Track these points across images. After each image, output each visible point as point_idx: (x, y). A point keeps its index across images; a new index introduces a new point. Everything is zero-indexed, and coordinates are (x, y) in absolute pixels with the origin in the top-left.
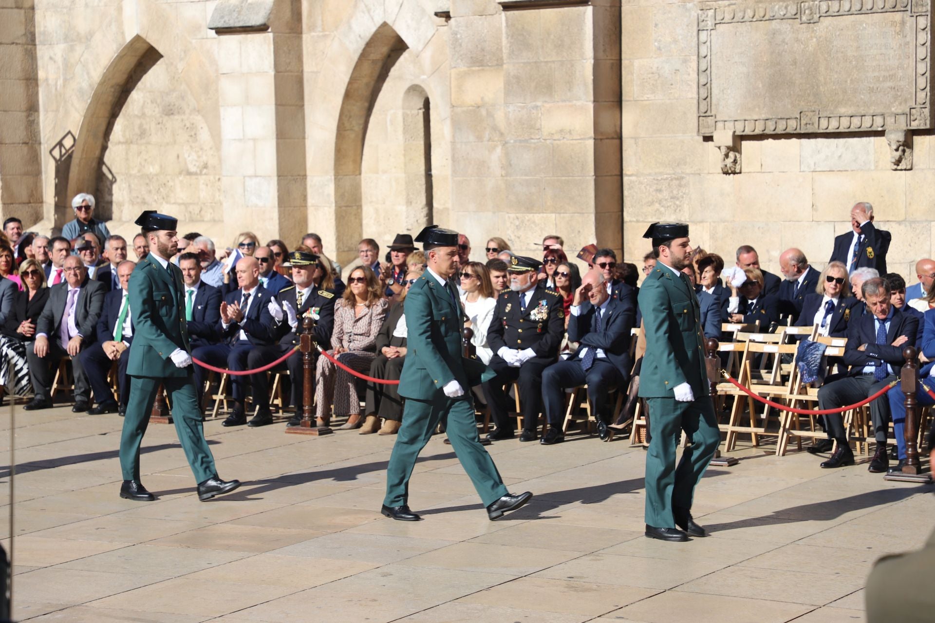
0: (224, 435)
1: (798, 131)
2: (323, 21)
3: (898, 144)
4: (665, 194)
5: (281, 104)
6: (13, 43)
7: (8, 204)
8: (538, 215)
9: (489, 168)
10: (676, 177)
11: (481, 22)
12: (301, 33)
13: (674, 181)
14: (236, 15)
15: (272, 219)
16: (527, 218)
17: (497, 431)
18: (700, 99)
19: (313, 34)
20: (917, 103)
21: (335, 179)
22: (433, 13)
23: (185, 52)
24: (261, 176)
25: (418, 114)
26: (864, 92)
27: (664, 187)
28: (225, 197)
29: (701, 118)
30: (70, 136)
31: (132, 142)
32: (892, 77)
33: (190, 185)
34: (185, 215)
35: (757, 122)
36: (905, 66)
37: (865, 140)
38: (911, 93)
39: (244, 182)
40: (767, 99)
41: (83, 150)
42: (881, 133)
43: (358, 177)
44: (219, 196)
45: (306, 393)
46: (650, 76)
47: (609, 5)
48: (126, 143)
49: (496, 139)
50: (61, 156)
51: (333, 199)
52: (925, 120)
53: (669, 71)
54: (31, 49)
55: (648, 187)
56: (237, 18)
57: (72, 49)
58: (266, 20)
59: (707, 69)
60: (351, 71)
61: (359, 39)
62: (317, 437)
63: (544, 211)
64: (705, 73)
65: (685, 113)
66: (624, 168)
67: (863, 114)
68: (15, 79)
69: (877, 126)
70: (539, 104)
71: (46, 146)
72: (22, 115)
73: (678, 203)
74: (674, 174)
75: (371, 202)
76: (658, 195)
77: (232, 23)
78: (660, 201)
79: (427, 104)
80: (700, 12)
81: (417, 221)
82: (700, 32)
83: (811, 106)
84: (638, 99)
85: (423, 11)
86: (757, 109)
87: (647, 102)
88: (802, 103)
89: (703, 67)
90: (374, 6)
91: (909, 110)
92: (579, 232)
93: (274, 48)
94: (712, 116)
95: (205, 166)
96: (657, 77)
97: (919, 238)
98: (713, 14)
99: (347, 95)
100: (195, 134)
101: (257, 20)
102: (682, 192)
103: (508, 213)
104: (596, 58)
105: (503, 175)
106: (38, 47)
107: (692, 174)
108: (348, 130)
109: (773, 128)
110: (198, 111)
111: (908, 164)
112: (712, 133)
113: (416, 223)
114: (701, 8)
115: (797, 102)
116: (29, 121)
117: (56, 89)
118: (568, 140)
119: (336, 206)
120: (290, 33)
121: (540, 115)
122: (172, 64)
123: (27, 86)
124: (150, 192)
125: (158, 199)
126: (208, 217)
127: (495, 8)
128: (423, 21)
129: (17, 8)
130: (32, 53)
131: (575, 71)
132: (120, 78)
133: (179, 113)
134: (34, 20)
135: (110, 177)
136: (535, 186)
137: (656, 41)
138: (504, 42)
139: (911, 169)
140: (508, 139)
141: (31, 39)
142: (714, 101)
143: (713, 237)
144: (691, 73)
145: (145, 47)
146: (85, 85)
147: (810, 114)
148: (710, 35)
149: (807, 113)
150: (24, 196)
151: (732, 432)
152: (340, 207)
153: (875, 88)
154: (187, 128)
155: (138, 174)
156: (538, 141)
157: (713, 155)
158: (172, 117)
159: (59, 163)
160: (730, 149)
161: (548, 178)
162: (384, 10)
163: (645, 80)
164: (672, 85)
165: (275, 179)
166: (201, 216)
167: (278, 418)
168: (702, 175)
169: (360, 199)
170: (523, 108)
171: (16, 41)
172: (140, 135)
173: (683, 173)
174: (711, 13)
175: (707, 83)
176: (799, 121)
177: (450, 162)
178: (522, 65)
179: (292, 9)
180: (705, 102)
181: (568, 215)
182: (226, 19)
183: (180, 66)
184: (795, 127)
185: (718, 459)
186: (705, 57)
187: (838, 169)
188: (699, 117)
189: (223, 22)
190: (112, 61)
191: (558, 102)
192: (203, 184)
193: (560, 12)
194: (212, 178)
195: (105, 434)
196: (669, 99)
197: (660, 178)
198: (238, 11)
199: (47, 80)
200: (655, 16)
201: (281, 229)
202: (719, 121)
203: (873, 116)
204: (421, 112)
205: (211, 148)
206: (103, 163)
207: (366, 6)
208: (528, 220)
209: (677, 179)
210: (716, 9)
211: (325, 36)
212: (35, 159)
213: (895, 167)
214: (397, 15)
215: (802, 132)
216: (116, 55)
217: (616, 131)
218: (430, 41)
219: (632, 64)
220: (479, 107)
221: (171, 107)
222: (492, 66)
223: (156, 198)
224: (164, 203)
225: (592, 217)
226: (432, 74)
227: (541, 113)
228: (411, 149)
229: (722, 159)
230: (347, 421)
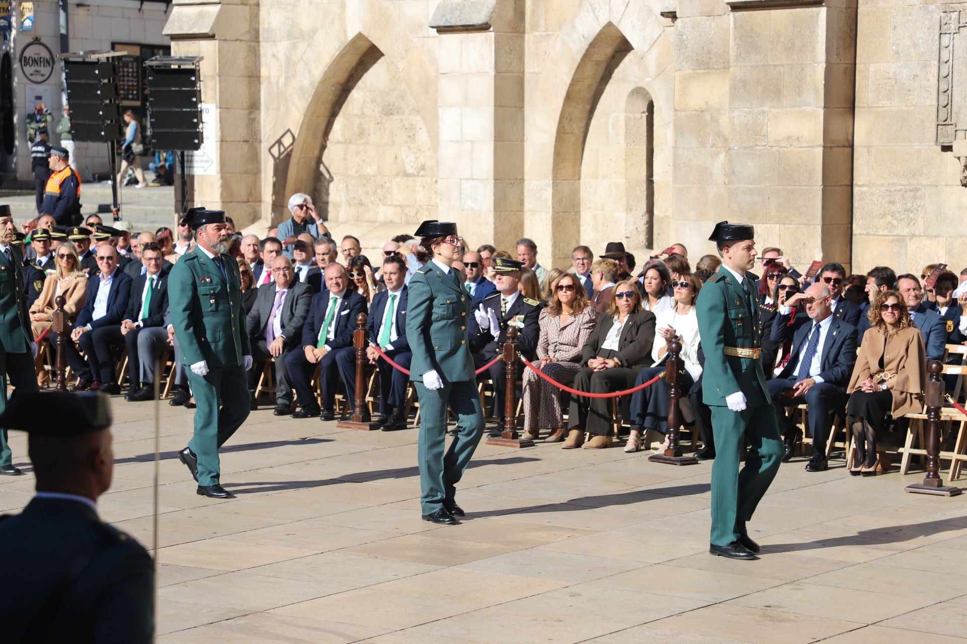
2: (546, 20)
4: (899, 206)
5: (500, 105)
6: (237, 40)
7: (227, 202)
8: (761, 225)
9: (711, 175)
10: (911, 188)
11: (708, 23)
12: (524, 32)
13: (909, 193)
14: (458, 14)
15: (488, 223)
17: (705, 450)
18: (940, 106)
19: (536, 33)
21: (553, 183)
22: (660, 13)
23: (406, 51)
24: (477, 179)
25: (641, 118)
27: (897, 198)
28: (441, 200)
29: (939, 126)
30: (289, 134)
31: (350, 142)
33: (407, 187)
34: (401, 218)
39: (461, 185)
41: (302, 149)
43: (577, 181)
44: (436, 198)
46: (886, 81)
47: (845, 6)
48: (344, 143)
49: (720, 145)
50: (280, 154)
51: (550, 204)
53: (907, 76)
54: (254, 47)
55: (880, 199)
56: (459, 17)
57: (294, 46)
58: (488, 18)
59: (948, 75)
60: (573, 72)
61: (583, 40)
63: (768, 222)
64: (946, 79)
65: (923, 121)
66: (854, 178)
68: (238, 76)
70: (766, 109)
71: (266, 144)
72: (243, 113)
73: (912, 215)
74: (909, 185)
75: (589, 208)
76: (891, 206)
77: (453, 22)
78: (893, 213)
79: (651, 107)
80: (943, 15)
81: (636, 228)
82: (942, 35)
84: (872, 106)
85: (650, 11)
87: (882, 109)
89: (944, 72)
90: (599, 4)
92: (805, 244)
93: (495, 48)
94: (952, 125)
95: (423, 168)
96: (894, 82)
98: (958, 17)
99: (569, 97)
100: (414, 135)
101: (478, 19)
102: (917, 204)
104: (828, 62)
105: (726, 183)
106: (262, 44)
107: (928, 185)
108: (568, 133)
110: (417, 111)
112: (951, 142)
113: (635, 231)
114: (944, 10)
116: (250, 119)
117: (278, 87)
118: (795, 147)
119: (553, 212)
120: (512, 33)
122: (393, 62)
123: (250, 83)
124: (367, 193)
125: (374, 200)
127: (724, 8)
128: (649, 21)
129: (243, 4)
130: (255, 50)
131: (805, 76)
132: (342, 77)
133: (398, 113)
134: (259, 17)
135: (327, 176)
136: (759, 195)
137: (894, 44)
138: (732, 43)
140: (732, 145)
141: (255, 36)
142: (955, 109)
143: (949, 253)
144: (931, 78)
145: (367, 45)
146: (306, 83)
148: (953, 39)
150: (243, 195)
151: (957, 461)
152: (558, 213)
154: (406, 129)
155: (356, 175)
156: (764, 147)
157: (952, 166)
158: (391, 116)
159: (278, 161)
161: (772, 187)
162: (610, 9)
163: (881, 86)
164: (909, 91)
165: (492, 182)
166: (417, 219)
168: (939, 187)
169: (579, 205)
170: (749, 113)
171: (240, 38)
172: (359, 135)
173: (918, 184)
174: (955, 15)
175: (948, 90)
177: (672, 168)
178: (749, 68)
179: (515, 8)
180: (945, 110)
181: (793, 226)
182: (448, 17)
183: (401, 65)
185: (939, 488)
186: (946, 62)
188: (938, 125)
189: (444, 21)
190: (334, 58)
191: (786, 107)
192: (420, 185)
193: (791, 13)
194: (429, 179)
196: (906, 106)
197: (893, 189)
198: (460, 10)
199: (269, 77)
200: (894, 18)
201: (496, 234)
202: (960, 130)
204: (645, 115)
205: (429, 150)
206: (322, 162)
207: (591, 6)
209: (912, 191)
210: (960, 11)
211: (548, 36)
212: (254, 158)
214: (623, 15)
216: (338, 53)
217: (848, 139)
218: (655, 42)
219: (868, 69)
220: (703, 111)
221: (391, 107)
222: (718, 69)
223: (372, 199)
224: (381, 204)
225: (819, 229)
226: (657, 76)
227: (768, 119)
228: (633, 154)
229: (962, 170)
230: (551, 434)
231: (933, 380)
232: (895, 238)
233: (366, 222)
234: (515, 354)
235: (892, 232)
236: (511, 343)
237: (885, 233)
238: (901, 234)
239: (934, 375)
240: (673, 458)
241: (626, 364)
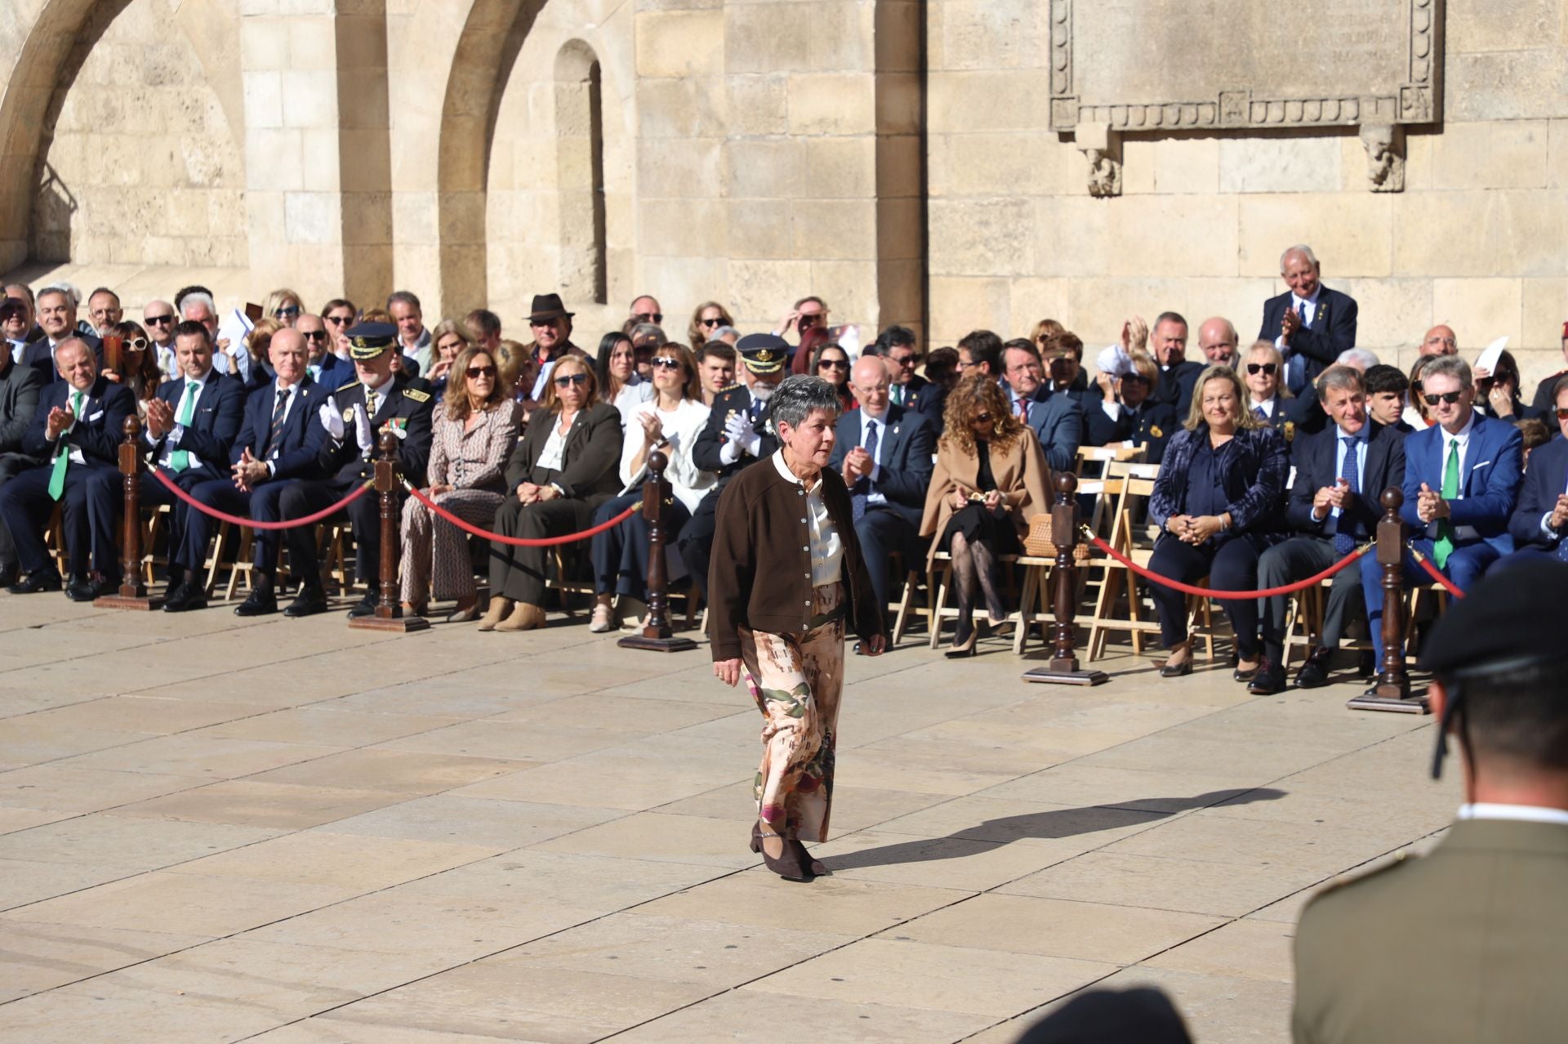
0: (244, 630)
1: (1216, 125)
3: (1381, 148)
4: (995, 230)
5: (347, 68)
8: (781, 262)
9: (699, 182)
10: (1013, 200)
13: (1010, 208)
15: (333, 265)
16: (762, 266)
18: (1055, 70)
20: (1413, 79)
21: (440, 198)
24: (313, 192)
25: (581, 89)
26: (1326, 59)
27: (992, 217)
28: (252, 226)
29: (1055, 102)
31: (91, 131)
32: (1372, 35)
33: (193, 205)
34: (184, 257)
35: (1148, 110)
36: (1394, 17)
37: (1326, 141)
38: (1402, 63)
39: (285, 202)
40: (1165, 70)
41: (8, 141)
42: (1352, 131)
43: (482, 195)
44: (242, 224)
45: (385, 561)
46: (970, 29)
48: (81, 131)
49: (712, 133)
51: (435, 231)
52: (1426, 108)
53: (1003, 20)
59: (1065, 19)
60: (466, 14)
62: (403, 634)
63: (792, 257)
64: (1061, 26)
65: (1028, 93)
66: (927, 184)
67: (1323, 98)
69: (1347, 119)
70: (784, 74)
73: (1015, 244)
74: (1009, 196)
75: (501, 238)
76: (983, 230)
78: (987, 240)
79: (596, 73)
81: (579, 270)
83: (1237, 83)
84: (949, 68)
86: (1148, 88)
87: (965, 74)
88: (1224, 79)
89: (1059, 15)
91: (1398, 91)
92: (851, 292)
94: (1073, 98)
95: (219, 173)
96: (981, 31)
97: (1413, 306)
99: (461, 55)
100: (201, 118)
102: (1023, 226)
103: (731, 259)
105: (724, 194)
107: (1039, 195)
108: (461, 115)
109: (1174, 119)
110: (206, 78)
111: (1397, 182)
112: (1073, 127)
113: (577, 274)
115: (1215, 76)
118: (832, 136)
119: (442, 244)
121: (785, 93)
124: (124, 215)
125: (137, 227)
126: (223, 259)
131: (845, 20)
132: (72, 20)
133: (172, 81)
136: (776, 214)
139: (1401, 191)
140: (732, 133)
142: (1077, 73)
143: (1074, 302)
144: (1039, 24)
146: (10, 31)
147: (1237, 97)
149: (1230, 95)
151: (1100, 629)
152: (450, 246)
153: (1344, 53)
154: (187, 108)
155: (104, 185)
156: (783, 137)
157: (1075, 165)
158: (160, 87)
160: (1102, 154)
161: (798, 201)
163: (962, 37)
164: (1007, 44)
165: (338, 196)
166: (212, 259)
167: (337, 603)
168: (1057, 197)
169: (483, 233)
170: (756, 81)
172: (106, 118)
173: (1024, 194)
175: (1065, 43)
176: (1217, 107)
177: (634, 170)
178: (755, 7)
180: (1061, 75)
181: (831, 262)
183: (175, 1)
184: (1211, 117)
185: (1075, 673)
187: (1282, 190)
188: (1052, 99)
191: (815, 71)
192: (215, 202)
194: (229, 193)
195: (40, 627)
196: (1003, 69)
197: (985, 202)
201: (347, 283)
202: (1085, 107)
203: (1340, 100)
204: (587, 85)
205: (228, 143)
206: (45, 163)
208: (766, 272)
209: (1014, 204)
213: (1376, 186)
215: (1223, 126)
217: (913, 122)
219: (941, 10)
220: (682, 78)
221: (159, 71)
222: (703, 9)
223: (133, 225)
224: (148, 235)
225: (872, 268)
226: (605, 21)
227: (788, 91)
228: (569, 149)
229: (1091, 170)
230: (457, 610)
231: (1063, 504)
232: (990, 279)
233: (125, 264)
234: (394, 478)
235: (985, 271)
236: (388, 460)
237: (976, 272)
238: (1000, 274)
239: (1063, 496)
240: (657, 640)
241: (572, 492)
